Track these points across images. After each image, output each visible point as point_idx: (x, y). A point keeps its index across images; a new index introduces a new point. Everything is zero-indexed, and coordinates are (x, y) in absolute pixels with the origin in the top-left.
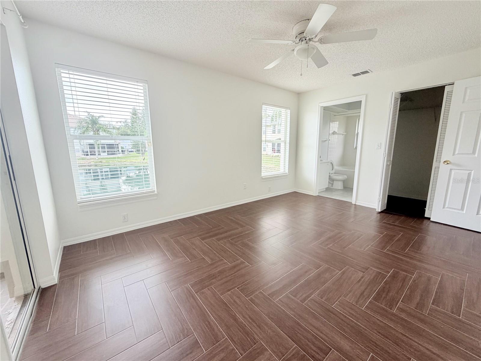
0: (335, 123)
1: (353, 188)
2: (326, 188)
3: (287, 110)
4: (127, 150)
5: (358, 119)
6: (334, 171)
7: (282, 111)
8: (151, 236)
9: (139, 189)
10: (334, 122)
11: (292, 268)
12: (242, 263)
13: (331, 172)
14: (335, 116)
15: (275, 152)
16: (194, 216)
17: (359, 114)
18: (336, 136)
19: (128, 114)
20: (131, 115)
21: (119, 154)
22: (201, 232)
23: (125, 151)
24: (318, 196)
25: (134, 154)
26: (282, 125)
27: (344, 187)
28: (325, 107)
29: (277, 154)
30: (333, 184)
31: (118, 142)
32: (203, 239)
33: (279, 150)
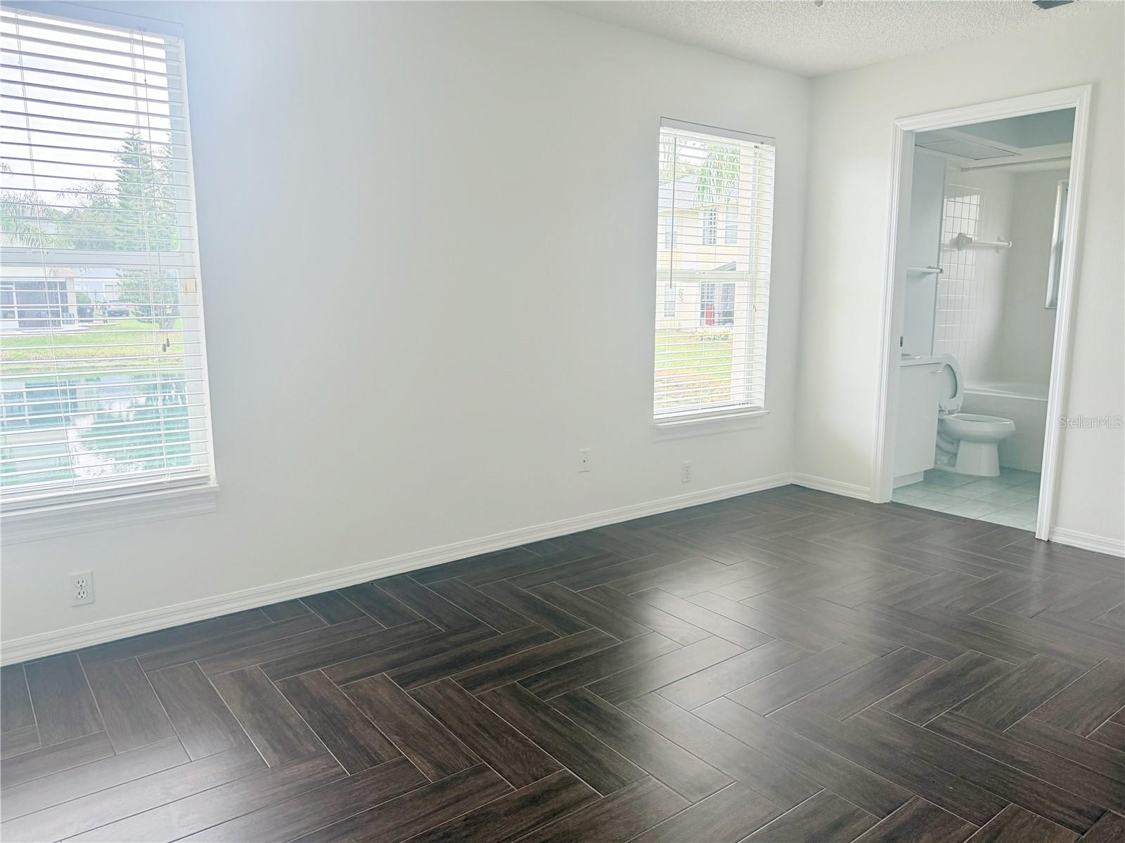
0: (967, 199)
1: (1041, 474)
2: (926, 472)
3: (764, 146)
4: (103, 307)
5: (1063, 183)
6: (959, 401)
7: (743, 152)
8: (190, 666)
9: (145, 468)
10: (962, 196)
11: (776, 809)
12: (567, 783)
13: (950, 404)
14: (964, 170)
15: (710, 323)
16: (372, 583)
17: (1067, 161)
18: (969, 255)
19: (108, 159)
20: (119, 164)
21: (70, 322)
22: (398, 650)
23: (92, 310)
24: (892, 503)
25: (129, 323)
26: (742, 210)
27: (1002, 468)
28: (919, 136)
29: (718, 329)
30: (955, 455)
31: (63, 273)
32: (405, 681)
33: (730, 314)
